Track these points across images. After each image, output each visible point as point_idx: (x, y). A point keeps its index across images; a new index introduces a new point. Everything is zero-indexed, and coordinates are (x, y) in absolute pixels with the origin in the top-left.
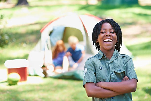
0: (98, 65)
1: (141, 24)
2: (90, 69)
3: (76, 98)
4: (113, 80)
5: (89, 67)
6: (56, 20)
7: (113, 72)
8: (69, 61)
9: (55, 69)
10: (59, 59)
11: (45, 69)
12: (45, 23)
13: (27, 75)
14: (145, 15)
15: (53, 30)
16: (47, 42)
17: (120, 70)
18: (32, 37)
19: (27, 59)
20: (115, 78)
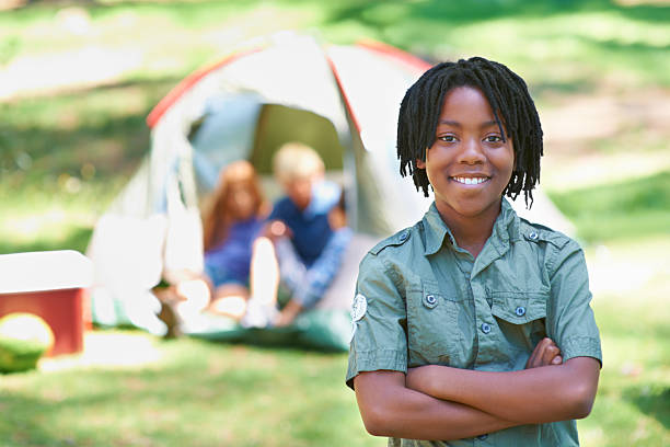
0: (415, 285)
1: (620, 91)
2: (378, 304)
3: (311, 436)
4: (491, 358)
5: (374, 293)
6: (217, 67)
7: (491, 319)
8: (280, 261)
9: (213, 298)
10: (234, 250)
11: (168, 295)
12: (166, 81)
13: (84, 326)
14: (639, 48)
15: (207, 115)
16: (177, 170)
17: (521, 311)
18: (106, 149)
19: (83, 253)
20: (497, 351)
